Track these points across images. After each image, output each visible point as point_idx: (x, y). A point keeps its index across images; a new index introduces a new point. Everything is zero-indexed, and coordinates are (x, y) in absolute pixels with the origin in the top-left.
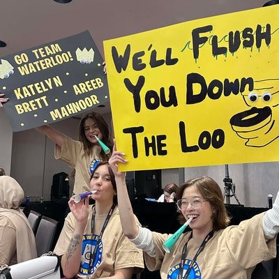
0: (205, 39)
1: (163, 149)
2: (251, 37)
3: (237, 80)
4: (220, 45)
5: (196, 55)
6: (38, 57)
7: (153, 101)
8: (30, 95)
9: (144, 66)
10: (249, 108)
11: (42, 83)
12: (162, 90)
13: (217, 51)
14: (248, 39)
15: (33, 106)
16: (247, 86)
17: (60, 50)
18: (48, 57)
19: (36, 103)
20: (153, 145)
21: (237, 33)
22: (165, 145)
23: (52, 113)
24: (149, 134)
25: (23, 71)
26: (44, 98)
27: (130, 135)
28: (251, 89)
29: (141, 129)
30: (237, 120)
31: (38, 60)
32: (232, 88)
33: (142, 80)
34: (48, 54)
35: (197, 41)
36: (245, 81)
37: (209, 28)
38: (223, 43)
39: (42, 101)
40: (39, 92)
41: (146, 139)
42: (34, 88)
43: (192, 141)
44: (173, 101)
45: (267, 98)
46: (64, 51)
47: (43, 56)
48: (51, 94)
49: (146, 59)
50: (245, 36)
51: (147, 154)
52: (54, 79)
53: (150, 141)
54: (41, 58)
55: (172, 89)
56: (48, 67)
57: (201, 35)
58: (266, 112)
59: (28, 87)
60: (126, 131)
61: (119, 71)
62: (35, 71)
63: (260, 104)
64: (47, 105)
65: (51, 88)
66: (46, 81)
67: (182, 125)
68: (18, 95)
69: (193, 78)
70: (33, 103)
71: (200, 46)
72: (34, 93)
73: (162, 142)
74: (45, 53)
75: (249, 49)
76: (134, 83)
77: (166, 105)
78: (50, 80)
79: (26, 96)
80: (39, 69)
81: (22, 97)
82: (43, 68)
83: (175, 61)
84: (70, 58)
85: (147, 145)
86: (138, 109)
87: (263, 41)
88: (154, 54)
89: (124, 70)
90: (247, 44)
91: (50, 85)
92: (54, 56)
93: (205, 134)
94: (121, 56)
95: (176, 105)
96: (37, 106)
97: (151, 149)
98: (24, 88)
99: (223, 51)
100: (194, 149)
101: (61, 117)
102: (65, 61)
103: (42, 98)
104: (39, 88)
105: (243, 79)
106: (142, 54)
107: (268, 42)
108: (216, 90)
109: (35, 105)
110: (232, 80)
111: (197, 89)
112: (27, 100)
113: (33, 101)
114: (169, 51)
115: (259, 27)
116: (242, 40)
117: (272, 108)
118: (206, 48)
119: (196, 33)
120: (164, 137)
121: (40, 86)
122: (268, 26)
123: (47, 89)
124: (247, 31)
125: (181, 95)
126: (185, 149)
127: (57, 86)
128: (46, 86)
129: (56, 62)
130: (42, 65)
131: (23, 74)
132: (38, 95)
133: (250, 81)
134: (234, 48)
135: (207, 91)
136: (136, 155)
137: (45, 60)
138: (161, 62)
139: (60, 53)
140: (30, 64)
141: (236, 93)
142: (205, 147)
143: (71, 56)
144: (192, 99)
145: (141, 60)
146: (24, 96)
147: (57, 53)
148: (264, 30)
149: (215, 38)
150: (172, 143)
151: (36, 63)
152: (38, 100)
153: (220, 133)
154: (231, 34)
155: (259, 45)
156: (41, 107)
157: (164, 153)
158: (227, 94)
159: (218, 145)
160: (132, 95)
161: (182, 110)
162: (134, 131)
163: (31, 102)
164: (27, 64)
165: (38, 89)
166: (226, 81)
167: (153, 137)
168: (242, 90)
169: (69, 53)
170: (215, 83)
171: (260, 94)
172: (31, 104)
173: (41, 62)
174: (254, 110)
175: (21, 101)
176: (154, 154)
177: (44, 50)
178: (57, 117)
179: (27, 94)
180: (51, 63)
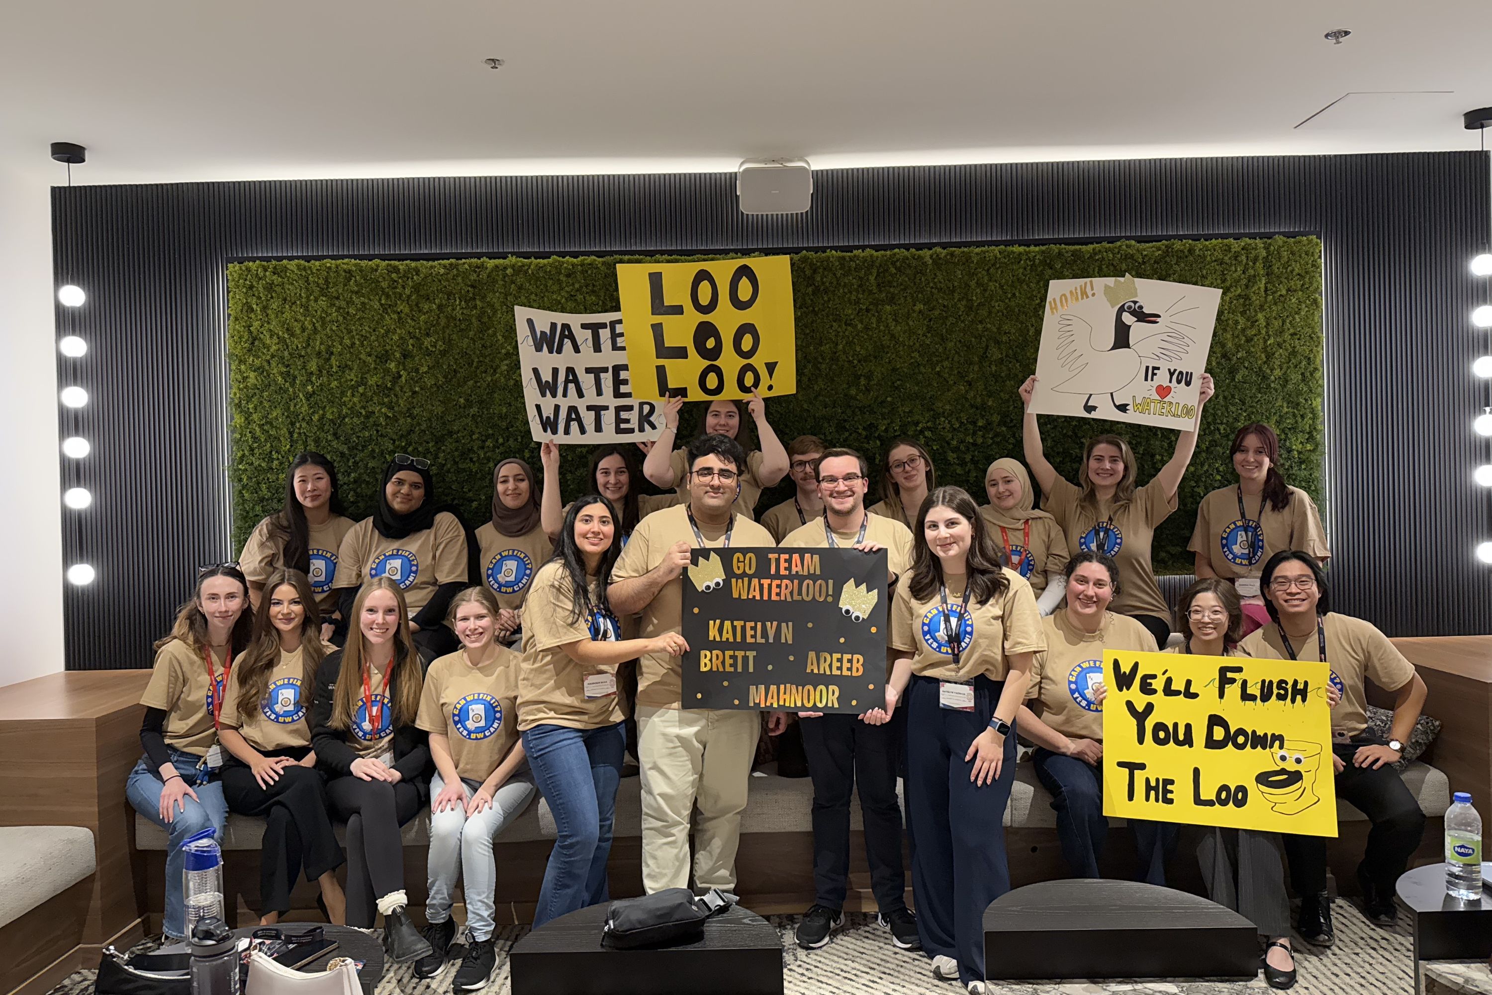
0: (1233, 681)
1: (1169, 796)
2: (1286, 690)
3: (1266, 735)
4: (1249, 691)
5: (1221, 695)
6: (773, 571)
7: (1162, 735)
8: (731, 640)
9: (1154, 692)
10: (1278, 768)
11: (759, 625)
12: (1176, 725)
13: (1246, 696)
14: (1282, 692)
15: (729, 661)
16: (1277, 743)
17: (818, 572)
18: (791, 577)
19: (734, 657)
20: (1156, 789)
21: (1271, 682)
22: (1171, 792)
23: (753, 689)
24: (1153, 773)
25: (739, 590)
26: (751, 654)
27: (1127, 771)
28: (1281, 747)
29: (1142, 767)
30: (1263, 779)
31: (773, 578)
32: (1260, 741)
33: (1150, 708)
34: (794, 572)
35: (1224, 680)
36: (1275, 737)
37: (1239, 670)
38: (1254, 689)
39: (745, 659)
40: (749, 640)
41: (1148, 780)
42: (743, 628)
43: (1208, 793)
44: (1188, 741)
45: (1298, 761)
46: (824, 576)
47: (783, 572)
48: (766, 652)
49: (1158, 684)
50: (1279, 687)
51: (1147, 799)
52: (784, 625)
53: (1153, 784)
54: (777, 576)
55: (1188, 727)
56: (783, 598)
57: (1230, 675)
58: (1295, 777)
59: (735, 623)
60: (1121, 764)
61: (1121, 690)
62: (758, 598)
63: (1291, 766)
64: (751, 670)
65: (771, 640)
66: (768, 624)
67: (1196, 772)
68: (713, 633)
69: (1215, 720)
70: (731, 657)
71: (1227, 686)
72: (739, 639)
73: (1169, 787)
74: (789, 569)
75: (1282, 702)
76: (1140, 708)
77: (1178, 743)
78: (775, 623)
79: (724, 639)
80: (766, 597)
81: (718, 639)
82: (774, 597)
83: (1195, 696)
84: (827, 595)
85: (1149, 788)
86: (1141, 740)
87: (1299, 698)
88: (1169, 681)
89: (1128, 689)
90: (1281, 697)
91: (771, 633)
92: (801, 578)
93: (1225, 788)
94: (1125, 673)
95: (1191, 746)
96: (734, 665)
97: (1153, 793)
98: (727, 624)
99: (1253, 698)
100: (1210, 803)
101: (763, 705)
102: (817, 597)
103: (748, 653)
104: (753, 632)
105: (1273, 735)
106: (1154, 677)
107: (1304, 700)
108: (1241, 740)
109: (731, 661)
110: (1260, 733)
111: (1219, 733)
112: (723, 646)
113: (731, 653)
114: (1189, 683)
115: (1296, 682)
116: (1275, 691)
117: (1303, 773)
118: (1232, 691)
119: (1223, 671)
120: (1172, 782)
121: (754, 628)
122: (1306, 683)
123: (763, 641)
124: (1282, 683)
125: (1199, 736)
126: (1198, 801)
127: (783, 641)
128: (765, 634)
129: (800, 593)
130: (775, 590)
131: (735, 595)
132: (743, 645)
133: (1281, 738)
134: (1265, 697)
135: (1230, 738)
136: (1131, 797)
137: (785, 582)
138: (1177, 693)
139: (813, 577)
140: (755, 581)
141: (1264, 748)
142: (1224, 803)
143: (830, 593)
144: (1211, 743)
145: (1151, 684)
146: (721, 636)
147: (811, 576)
148: (1300, 686)
149: (1245, 683)
150: (1182, 791)
151: (766, 582)
152: (740, 654)
153: (1242, 789)
154: (1263, 681)
155: (1293, 701)
156: (740, 670)
157: (1171, 802)
158: (1254, 747)
159: (1239, 804)
160: (1135, 722)
161: (1199, 753)
162: (1133, 767)
163: (728, 653)
164: (750, 577)
165: (750, 633)
166: (1254, 732)
167: (1157, 780)
168: (1271, 747)
169: (831, 582)
170: (1241, 732)
171: (1291, 756)
172: (727, 657)
173: (775, 582)
174: (1283, 771)
175: (712, 646)
176: (1157, 800)
177: (789, 561)
178: (757, 701)
179: (727, 635)
180: (791, 593)
